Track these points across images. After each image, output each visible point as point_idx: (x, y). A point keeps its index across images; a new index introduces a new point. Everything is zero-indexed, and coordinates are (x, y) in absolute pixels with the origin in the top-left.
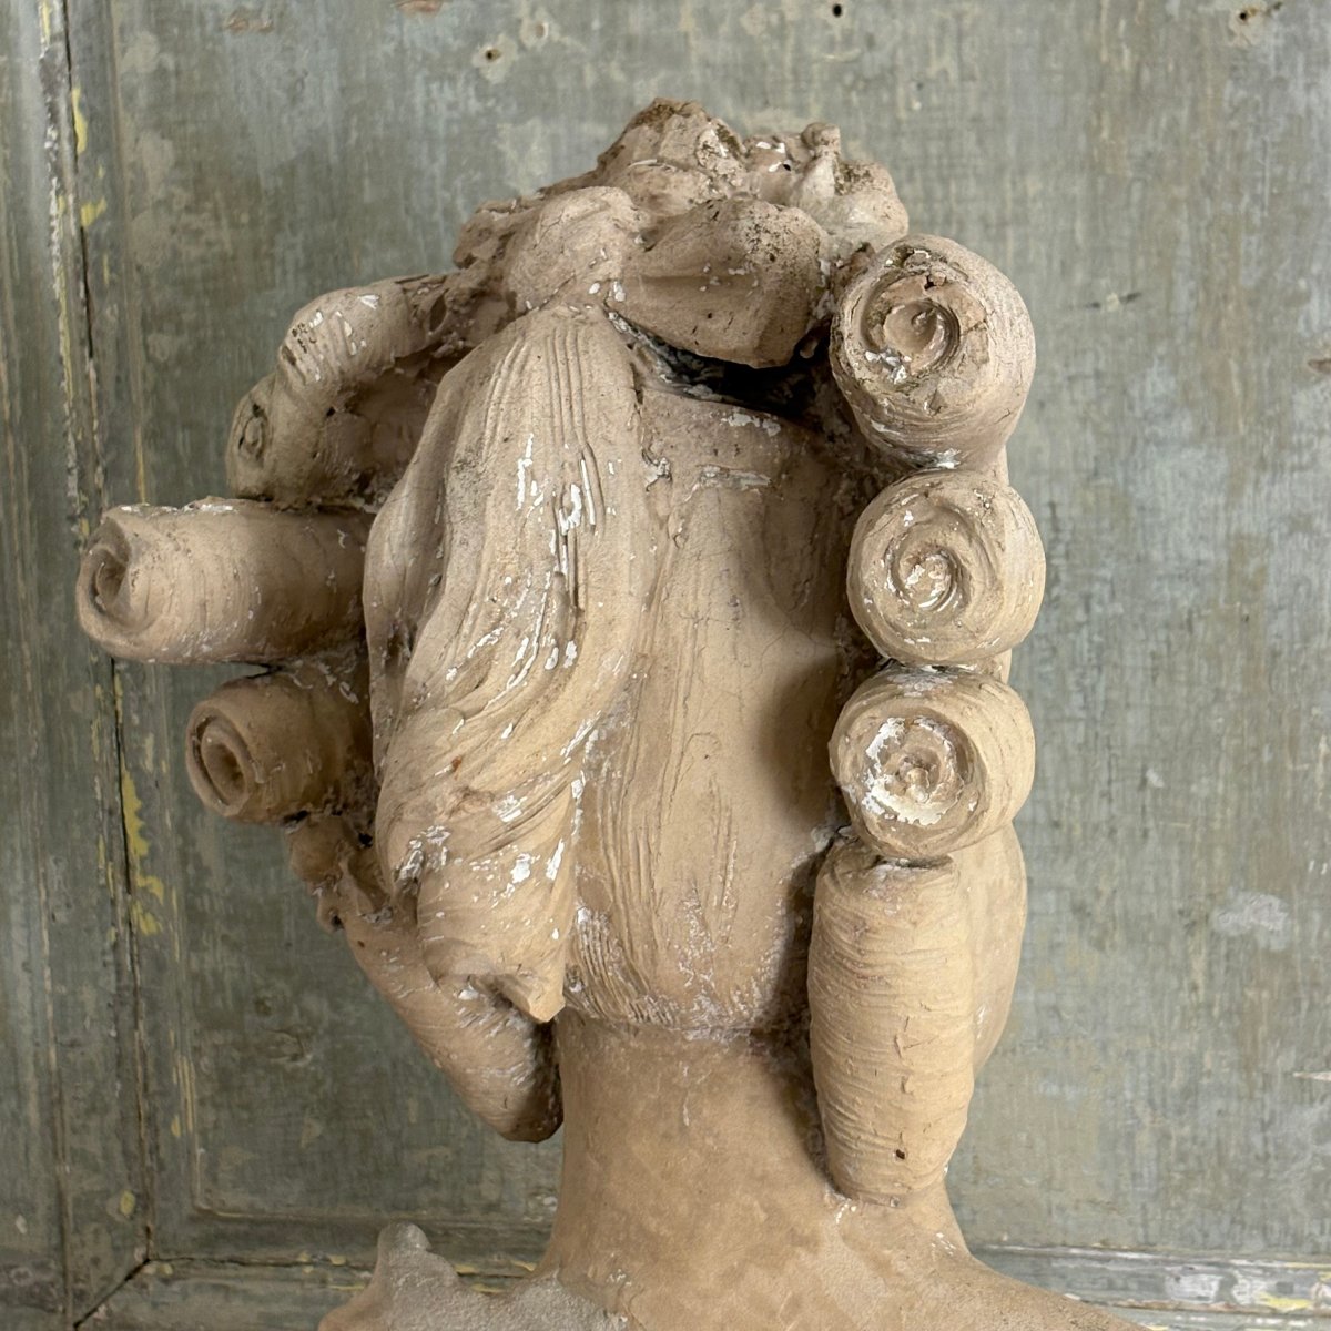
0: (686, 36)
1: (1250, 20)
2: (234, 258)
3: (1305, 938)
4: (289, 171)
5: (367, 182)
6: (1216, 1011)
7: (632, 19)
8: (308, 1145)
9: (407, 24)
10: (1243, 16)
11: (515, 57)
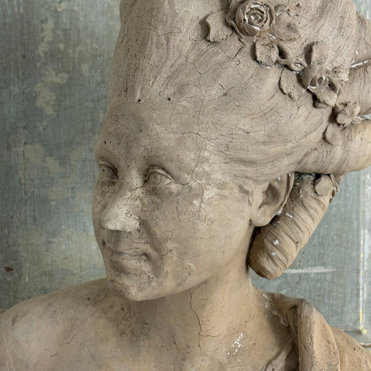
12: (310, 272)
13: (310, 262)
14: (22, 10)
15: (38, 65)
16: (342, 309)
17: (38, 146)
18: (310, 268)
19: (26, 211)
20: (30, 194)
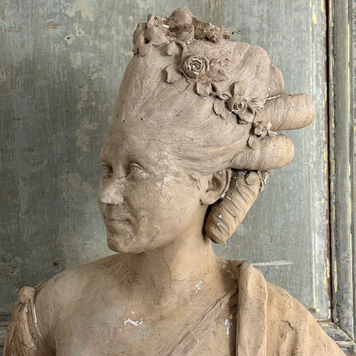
0: (113, 35)
1: (234, 34)
2: (6, 82)
3: (248, 233)
4: (21, 63)
5: (39, 65)
6: (229, 250)
7: (101, 31)
8: (14, 294)
9: (49, 31)
10: (233, 33)
11: (74, 38)
12: (275, 264)
13: (275, 257)
14: (66, 79)
15: (77, 117)
16: (300, 293)
17: (77, 175)
18: (275, 262)
19: (68, 221)
20: (71, 209)
